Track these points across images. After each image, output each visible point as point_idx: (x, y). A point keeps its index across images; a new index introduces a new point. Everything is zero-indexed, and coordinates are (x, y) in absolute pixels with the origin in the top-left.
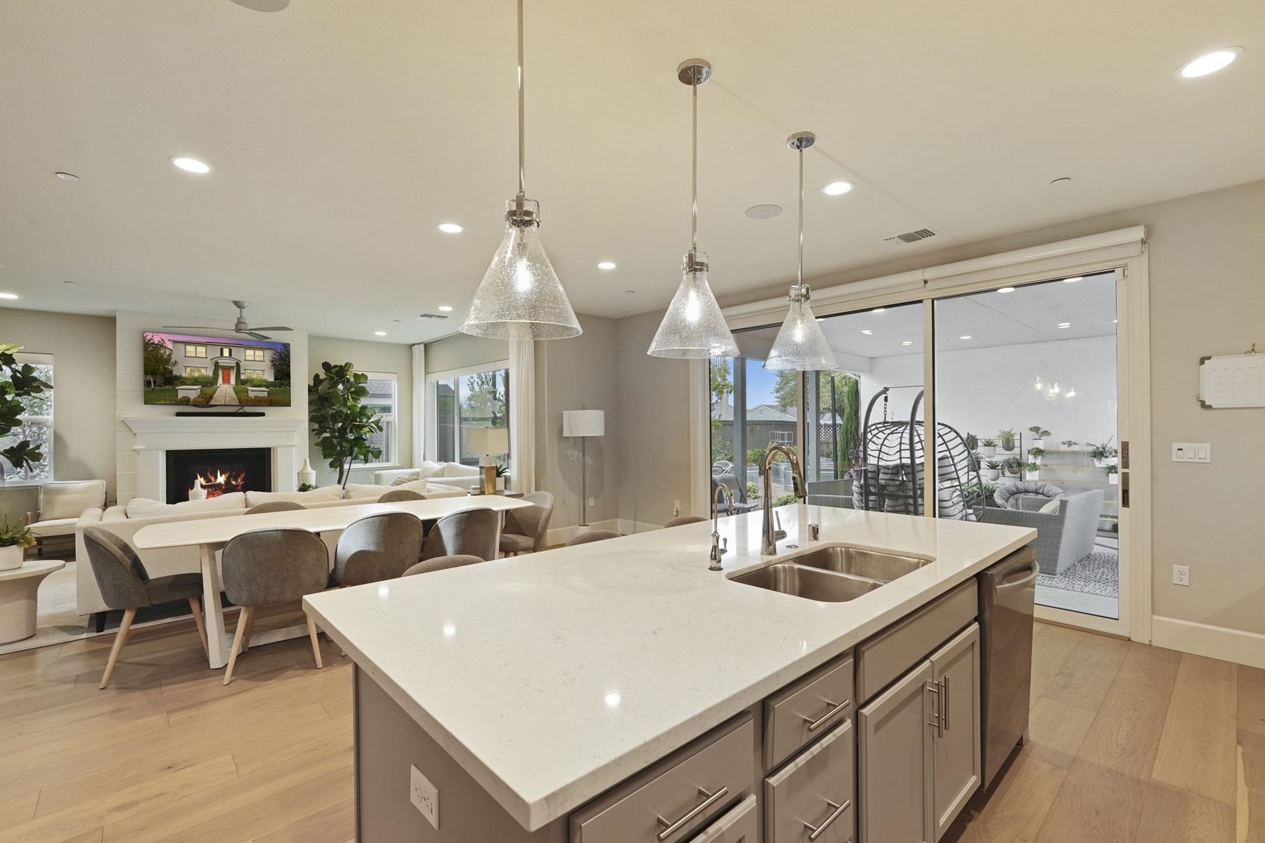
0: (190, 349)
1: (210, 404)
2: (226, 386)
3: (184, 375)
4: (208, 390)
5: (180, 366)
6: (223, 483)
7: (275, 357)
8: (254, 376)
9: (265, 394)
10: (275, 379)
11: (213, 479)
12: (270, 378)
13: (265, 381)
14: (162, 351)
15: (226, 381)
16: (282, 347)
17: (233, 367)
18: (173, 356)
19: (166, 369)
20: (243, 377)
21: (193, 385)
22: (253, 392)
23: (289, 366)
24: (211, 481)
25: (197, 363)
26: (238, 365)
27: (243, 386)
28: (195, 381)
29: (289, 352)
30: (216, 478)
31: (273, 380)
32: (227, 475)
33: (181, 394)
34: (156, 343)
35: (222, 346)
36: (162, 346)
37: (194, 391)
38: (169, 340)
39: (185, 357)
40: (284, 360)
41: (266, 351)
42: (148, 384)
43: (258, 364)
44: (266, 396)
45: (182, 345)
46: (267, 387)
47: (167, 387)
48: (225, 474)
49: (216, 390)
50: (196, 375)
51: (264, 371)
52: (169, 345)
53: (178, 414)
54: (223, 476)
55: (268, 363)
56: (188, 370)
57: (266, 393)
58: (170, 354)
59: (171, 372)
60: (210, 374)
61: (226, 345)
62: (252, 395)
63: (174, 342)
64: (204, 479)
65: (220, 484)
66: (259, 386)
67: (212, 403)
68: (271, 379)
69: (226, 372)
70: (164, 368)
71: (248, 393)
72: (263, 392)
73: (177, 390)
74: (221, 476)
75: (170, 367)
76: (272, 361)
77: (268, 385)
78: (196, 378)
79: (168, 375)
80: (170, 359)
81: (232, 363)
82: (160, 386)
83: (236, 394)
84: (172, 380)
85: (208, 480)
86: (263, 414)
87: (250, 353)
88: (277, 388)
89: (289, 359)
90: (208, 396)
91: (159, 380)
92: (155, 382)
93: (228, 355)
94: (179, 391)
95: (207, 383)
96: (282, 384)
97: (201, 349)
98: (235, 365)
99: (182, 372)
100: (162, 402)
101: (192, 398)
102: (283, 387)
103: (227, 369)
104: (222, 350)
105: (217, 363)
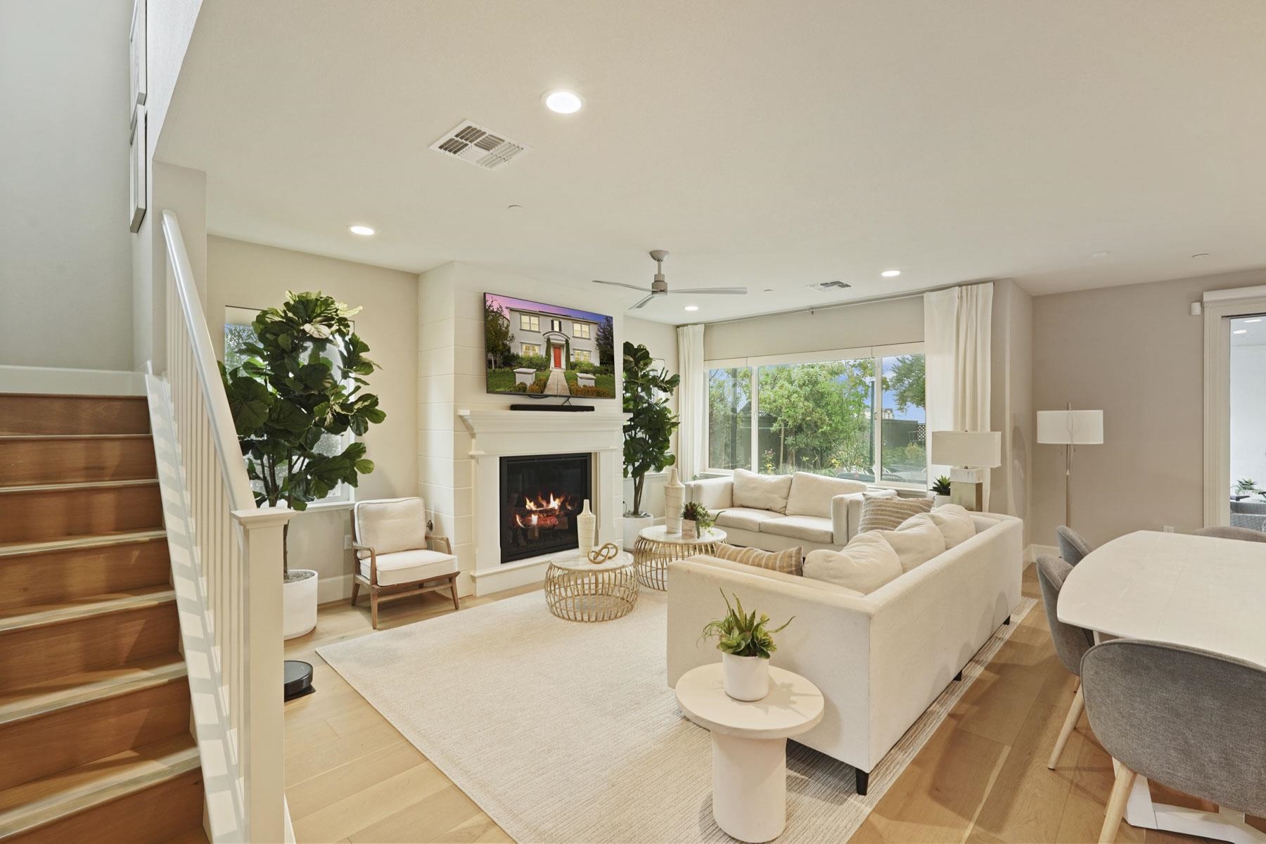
0: (525, 320)
2: (558, 371)
3: (521, 354)
4: (542, 375)
5: (516, 341)
6: (556, 508)
7: (599, 334)
8: (582, 359)
9: (592, 383)
10: (601, 363)
11: (544, 504)
12: (596, 360)
13: (591, 365)
14: (501, 321)
15: (558, 365)
16: (605, 321)
17: (563, 345)
18: (510, 328)
19: (505, 345)
20: (572, 359)
21: (529, 367)
22: (582, 380)
23: (612, 347)
24: (542, 506)
25: (531, 339)
26: (567, 342)
27: (573, 372)
28: (531, 363)
29: (611, 328)
30: (548, 502)
31: (598, 365)
32: (562, 500)
33: (519, 379)
34: (495, 310)
35: (553, 317)
36: (500, 315)
37: (530, 376)
38: (507, 308)
39: (521, 330)
40: (608, 339)
41: (591, 326)
42: (489, 363)
43: (585, 344)
44: (594, 385)
45: (518, 315)
46: (594, 375)
47: (507, 369)
48: (559, 497)
49: (549, 376)
50: (531, 354)
51: (590, 351)
52: (507, 313)
53: (514, 407)
54: (557, 500)
55: (594, 342)
56: (524, 347)
57: (593, 381)
58: (508, 326)
59: (509, 350)
60: (543, 353)
61: (556, 316)
62: (580, 383)
63: (512, 310)
64: (535, 504)
65: (553, 510)
67: (546, 392)
68: (597, 363)
69: (557, 351)
70: (503, 344)
71: (577, 380)
72: (590, 380)
73: (514, 374)
74: (554, 500)
75: (508, 343)
76: (597, 340)
77: (594, 370)
78: (531, 359)
79: (506, 353)
80: (507, 332)
81: (562, 340)
82: (500, 367)
83: (566, 381)
84: (510, 361)
85: (538, 505)
86: (591, 409)
87: (577, 327)
88: (604, 376)
89: (612, 337)
90: (542, 382)
91: (499, 360)
92: (495, 363)
93: (558, 329)
94: (517, 375)
95: (540, 366)
96: (607, 370)
97: (535, 320)
98: (564, 343)
99: (518, 350)
100: (502, 389)
101: (528, 385)
102: (609, 374)
103: (558, 347)
104: (552, 322)
105: (548, 340)
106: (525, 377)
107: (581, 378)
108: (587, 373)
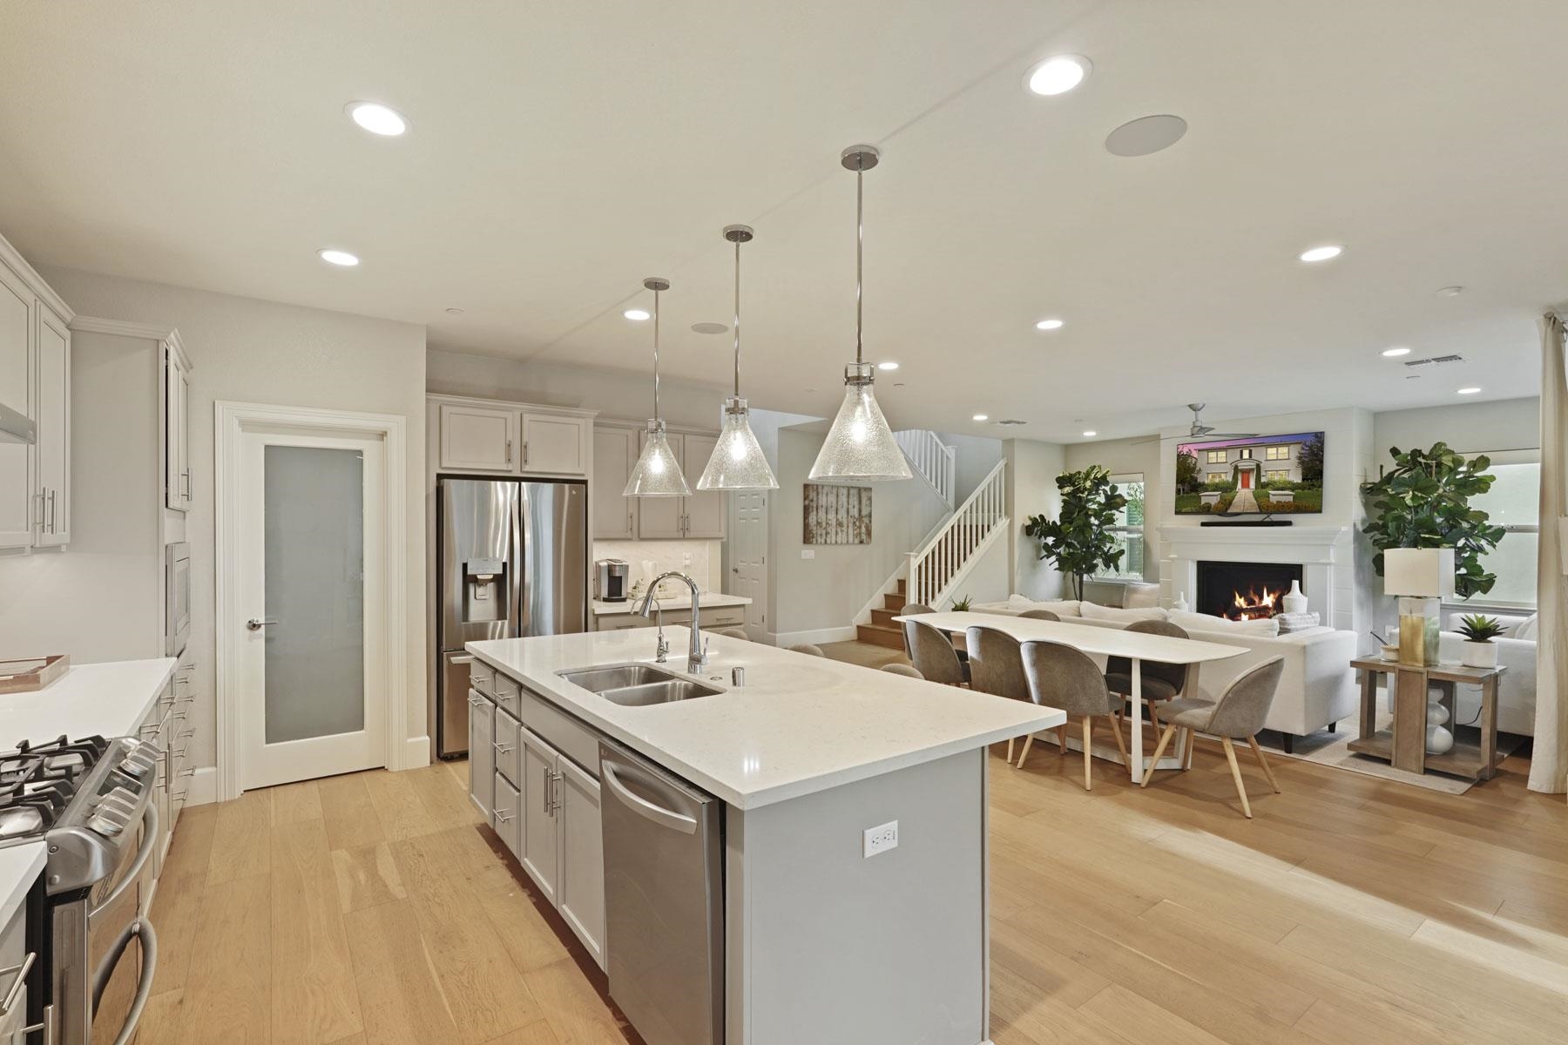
0: (1212, 455)
1: (1229, 511)
2: (1246, 490)
3: (1206, 482)
4: (1228, 496)
5: (1203, 473)
6: (1271, 605)
7: (1303, 452)
8: (1276, 478)
9: (1291, 499)
10: (1303, 480)
11: (1257, 600)
12: (1296, 478)
13: (1289, 482)
14: (1189, 461)
15: (1246, 485)
16: (1313, 438)
17: (1253, 470)
18: (1198, 465)
20: (1263, 480)
21: (1214, 491)
22: (1275, 497)
23: (1322, 462)
24: (1253, 603)
25: (1217, 469)
26: (1258, 466)
27: (1264, 490)
28: (1216, 487)
29: (1322, 444)
30: (1261, 598)
31: (1300, 481)
32: (1277, 595)
33: (1204, 502)
34: (1186, 454)
35: (1241, 448)
36: (1191, 457)
37: (1215, 498)
38: (1195, 450)
39: (1208, 463)
40: (1316, 455)
41: (1292, 446)
43: (1282, 465)
44: (1292, 500)
45: (1206, 453)
46: (1293, 491)
47: (1193, 494)
48: (1274, 593)
49: (1235, 496)
50: (1217, 480)
51: (1289, 470)
52: (1195, 454)
53: (1203, 524)
54: (1272, 596)
55: (1294, 461)
56: (1210, 476)
57: (1292, 497)
58: (1196, 463)
59: (1196, 480)
60: (1230, 479)
61: (1246, 447)
62: (1273, 499)
63: (1199, 451)
64: (1245, 600)
65: (1266, 608)
66: (1282, 489)
67: (1231, 509)
68: (1298, 480)
69: (1246, 475)
70: (1191, 477)
71: (1269, 497)
72: (1287, 497)
73: (1200, 497)
74: (1268, 595)
75: (1195, 475)
76: (1300, 458)
77: (1293, 487)
78: (1217, 484)
79: (1193, 483)
80: (1195, 468)
81: (1252, 465)
82: (1188, 494)
83: (1256, 499)
84: (1197, 488)
85: (1251, 602)
86: (1289, 523)
87: (1272, 451)
88: (1306, 491)
89: (1323, 452)
90: (1228, 502)
91: (1189, 488)
92: (1183, 490)
93: (1247, 457)
94: (1202, 498)
95: (1227, 489)
96: (1313, 485)
97: (1222, 454)
98: (1254, 467)
99: (1204, 478)
100: (1188, 509)
101: (1213, 504)
102: (1315, 489)
103: (1247, 472)
104: (1241, 452)
105: (1236, 467)
106: (1211, 498)
107: (1274, 495)
108: (1282, 490)
